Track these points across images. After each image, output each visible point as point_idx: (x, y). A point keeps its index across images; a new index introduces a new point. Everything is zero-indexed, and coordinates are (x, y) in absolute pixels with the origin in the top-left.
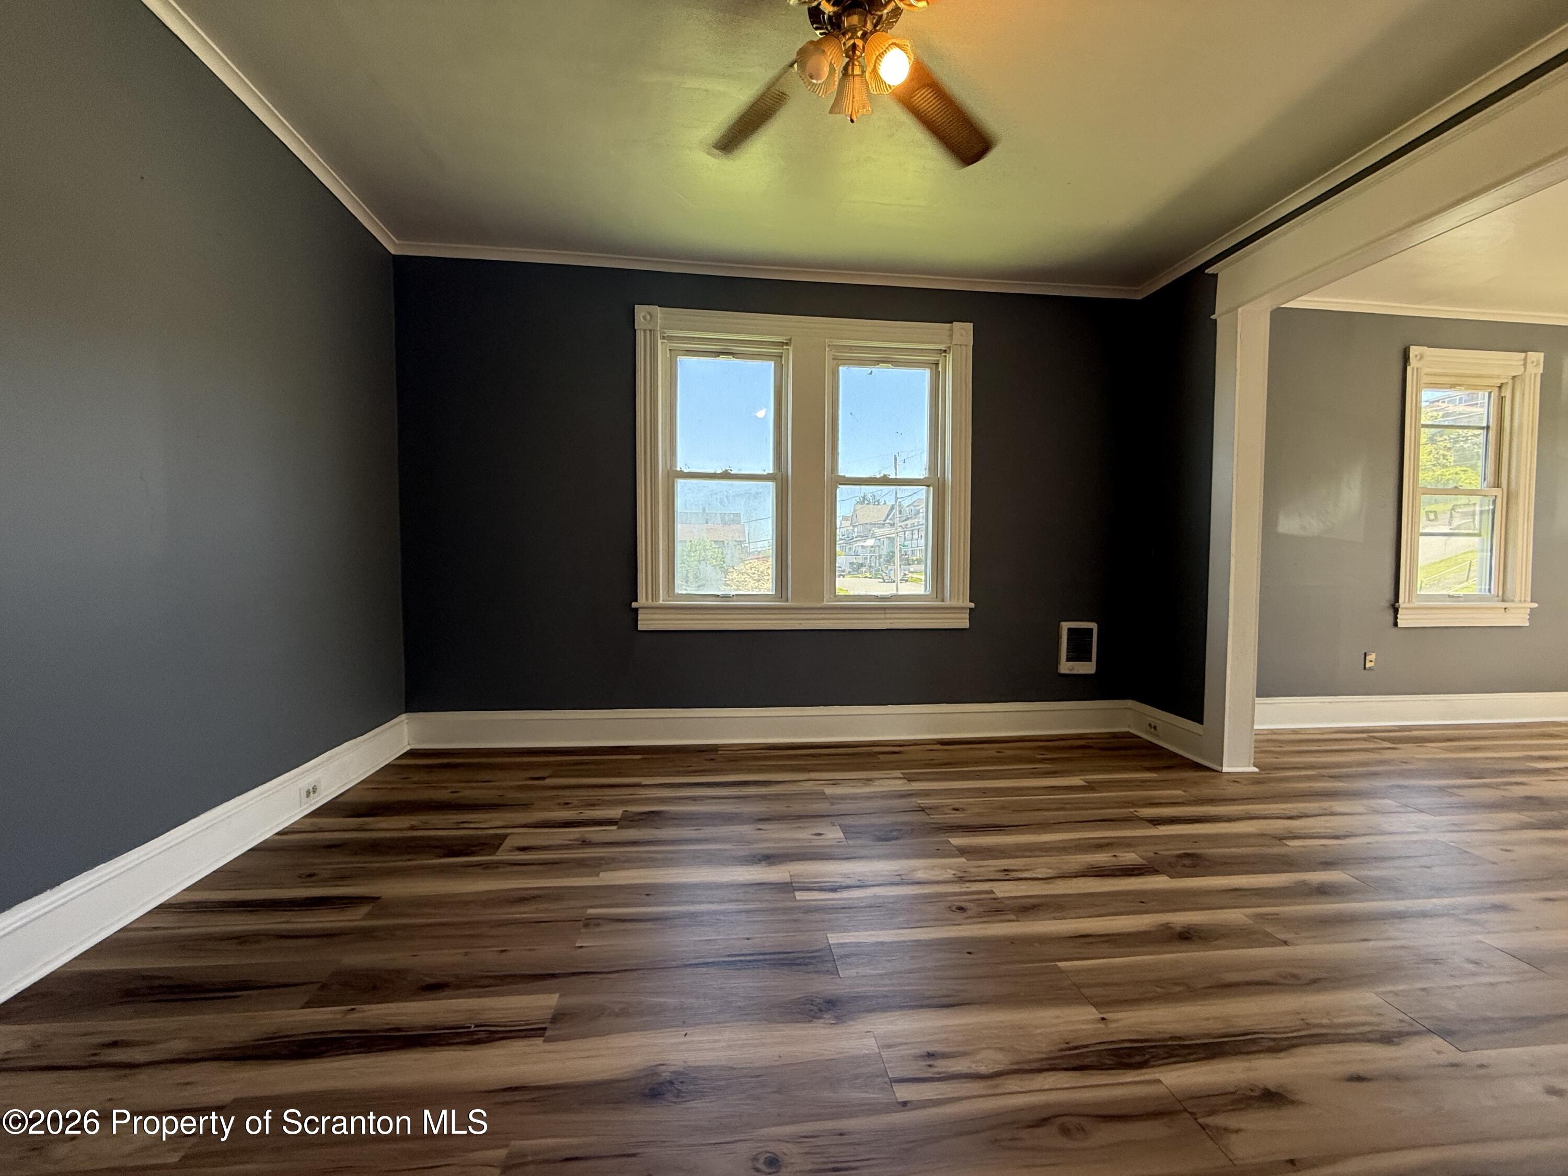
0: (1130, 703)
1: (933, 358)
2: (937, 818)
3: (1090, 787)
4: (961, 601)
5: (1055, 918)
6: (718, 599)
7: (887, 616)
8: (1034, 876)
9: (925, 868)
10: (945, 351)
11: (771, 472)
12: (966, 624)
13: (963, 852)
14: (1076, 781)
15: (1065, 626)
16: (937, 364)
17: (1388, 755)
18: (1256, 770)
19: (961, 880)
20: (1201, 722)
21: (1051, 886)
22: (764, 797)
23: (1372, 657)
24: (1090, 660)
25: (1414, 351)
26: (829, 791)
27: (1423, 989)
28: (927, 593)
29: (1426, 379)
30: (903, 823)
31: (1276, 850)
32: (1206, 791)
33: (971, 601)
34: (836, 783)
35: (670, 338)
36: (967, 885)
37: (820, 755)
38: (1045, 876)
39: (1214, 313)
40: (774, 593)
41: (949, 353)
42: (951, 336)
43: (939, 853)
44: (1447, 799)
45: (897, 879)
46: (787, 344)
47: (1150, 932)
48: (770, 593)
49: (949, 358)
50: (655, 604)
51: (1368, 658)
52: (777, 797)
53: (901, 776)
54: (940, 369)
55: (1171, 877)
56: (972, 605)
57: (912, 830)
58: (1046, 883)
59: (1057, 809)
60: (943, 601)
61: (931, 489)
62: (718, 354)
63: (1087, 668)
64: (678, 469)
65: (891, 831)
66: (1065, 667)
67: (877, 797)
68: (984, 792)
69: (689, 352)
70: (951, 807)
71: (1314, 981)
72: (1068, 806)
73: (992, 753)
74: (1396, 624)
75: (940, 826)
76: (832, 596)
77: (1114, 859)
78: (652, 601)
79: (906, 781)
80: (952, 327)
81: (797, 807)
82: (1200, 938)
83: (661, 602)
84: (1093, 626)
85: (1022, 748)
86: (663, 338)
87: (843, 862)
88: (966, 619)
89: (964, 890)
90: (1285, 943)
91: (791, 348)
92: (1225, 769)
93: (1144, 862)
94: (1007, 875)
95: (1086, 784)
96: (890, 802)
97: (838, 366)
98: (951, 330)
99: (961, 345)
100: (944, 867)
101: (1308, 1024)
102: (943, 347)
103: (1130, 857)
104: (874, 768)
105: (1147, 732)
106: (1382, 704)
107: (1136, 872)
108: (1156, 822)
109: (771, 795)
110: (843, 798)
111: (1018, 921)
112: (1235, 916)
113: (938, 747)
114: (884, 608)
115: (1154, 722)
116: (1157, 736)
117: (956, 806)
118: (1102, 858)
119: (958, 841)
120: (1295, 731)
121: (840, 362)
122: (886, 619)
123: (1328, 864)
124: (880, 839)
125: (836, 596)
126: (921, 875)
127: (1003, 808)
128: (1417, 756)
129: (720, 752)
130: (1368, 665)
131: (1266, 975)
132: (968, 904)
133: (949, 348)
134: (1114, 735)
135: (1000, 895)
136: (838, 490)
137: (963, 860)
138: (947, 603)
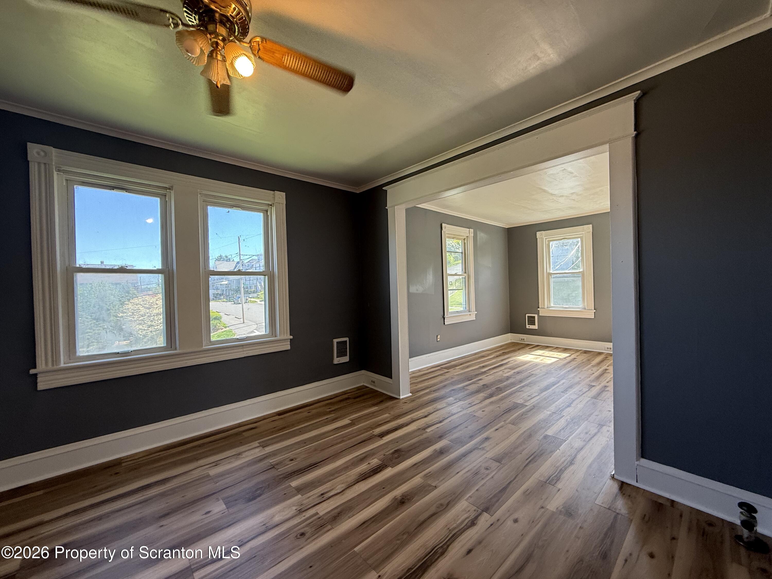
0: (363, 372)
1: (265, 208)
2: (283, 470)
3: (352, 424)
4: (285, 336)
5: (349, 518)
6: (118, 355)
7: (245, 349)
8: (336, 492)
9: (279, 512)
10: (271, 205)
11: (160, 268)
12: (288, 347)
13: (300, 490)
14: (346, 421)
15: (335, 341)
16: (267, 211)
17: (447, 376)
18: (411, 394)
19: (301, 512)
20: (391, 378)
21: (343, 496)
22: (163, 495)
23: (439, 337)
24: (346, 355)
25: (443, 225)
26: (213, 472)
27: (477, 490)
28: (267, 333)
29: (447, 235)
30: (263, 482)
31: (424, 436)
32: (396, 411)
33: (291, 335)
34: (216, 464)
35: (65, 172)
36: (304, 514)
37: (203, 444)
38: (341, 490)
39: (386, 206)
40: (165, 345)
41: (273, 207)
42: (274, 198)
43: (286, 497)
44: (466, 392)
45: (263, 528)
46: (169, 189)
47: (389, 506)
48: (162, 345)
49: (274, 209)
50: (55, 367)
51: (438, 337)
52: (173, 491)
53: (258, 445)
54: (269, 214)
55: (392, 467)
56: (292, 337)
57: (269, 485)
58: (342, 495)
59: (341, 442)
60: (276, 336)
61: (267, 277)
62: (113, 188)
63: (346, 359)
64: (78, 266)
65: (256, 491)
66: (337, 360)
67: (244, 467)
68: (305, 442)
69: (84, 184)
70: (288, 460)
71: (448, 504)
72: (345, 439)
73: (306, 414)
74: (444, 324)
75: (285, 475)
76: (208, 342)
77: (368, 465)
78: (53, 365)
79: (261, 448)
80: (274, 193)
81: (190, 495)
82: (408, 499)
83: (62, 365)
84: (347, 339)
85: (320, 407)
86: (59, 171)
87: (226, 530)
88: (288, 344)
89: (304, 518)
90: (436, 487)
91: (172, 192)
92: (401, 397)
93: (380, 462)
94: (323, 498)
95: (351, 422)
96: (253, 467)
97: (207, 205)
98: (274, 195)
99: (279, 203)
100: (290, 506)
101: (450, 530)
102: (270, 203)
103: (375, 462)
104: (241, 444)
105: (371, 384)
106: (442, 354)
107: (379, 470)
108: (382, 435)
109: (168, 491)
110: (222, 475)
111: (333, 528)
112: (417, 480)
113: (278, 417)
114: (242, 346)
115: (374, 380)
116: (375, 386)
117: (291, 458)
118: (363, 467)
119: (295, 483)
120: (420, 371)
121: (207, 203)
122: (244, 351)
123: (441, 437)
124: (250, 500)
125: (211, 342)
126: (277, 519)
127: (315, 450)
128: (455, 374)
129: (123, 465)
130: (438, 340)
131: (433, 509)
132: (306, 529)
133: (273, 204)
134: (359, 389)
135: (321, 514)
136: (210, 279)
137: (299, 496)
138: (278, 338)
